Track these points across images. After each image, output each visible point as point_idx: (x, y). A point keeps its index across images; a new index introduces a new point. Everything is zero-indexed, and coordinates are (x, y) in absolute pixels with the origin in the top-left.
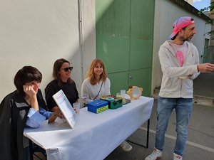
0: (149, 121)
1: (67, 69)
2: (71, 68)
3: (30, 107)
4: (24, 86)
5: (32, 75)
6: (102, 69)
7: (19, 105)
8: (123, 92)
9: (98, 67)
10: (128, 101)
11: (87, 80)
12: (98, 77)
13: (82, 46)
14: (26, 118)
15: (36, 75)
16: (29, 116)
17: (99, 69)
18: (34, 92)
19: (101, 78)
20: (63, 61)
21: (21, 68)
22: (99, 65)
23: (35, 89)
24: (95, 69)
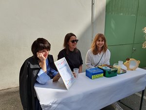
0: (143, 91)
1: (73, 42)
2: (77, 41)
3: (41, 68)
4: (37, 53)
5: (43, 45)
6: (103, 42)
7: (32, 66)
8: (120, 63)
9: (99, 41)
10: (124, 72)
11: (90, 50)
12: (100, 49)
13: (93, 23)
14: (37, 76)
15: (46, 45)
16: (39, 75)
17: (101, 42)
18: (44, 57)
19: (102, 50)
20: (72, 35)
21: (36, 39)
22: (100, 39)
23: (45, 56)
24: (98, 43)
